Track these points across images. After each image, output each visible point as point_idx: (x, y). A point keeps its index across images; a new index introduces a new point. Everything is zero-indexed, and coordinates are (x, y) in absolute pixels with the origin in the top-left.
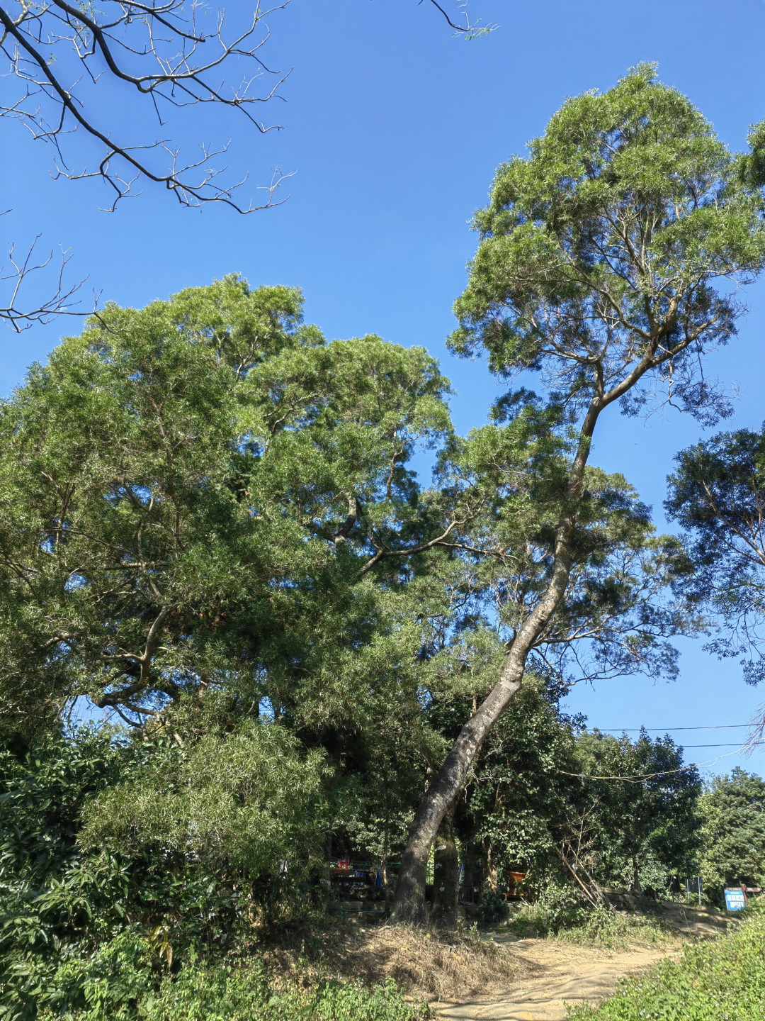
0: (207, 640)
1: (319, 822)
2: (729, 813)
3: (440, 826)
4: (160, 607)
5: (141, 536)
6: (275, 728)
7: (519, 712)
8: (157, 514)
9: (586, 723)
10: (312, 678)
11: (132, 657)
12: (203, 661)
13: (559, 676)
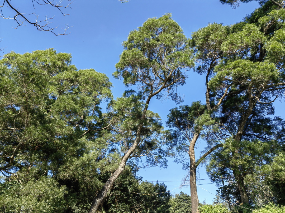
0: (33, 153)
1: (62, 207)
2: (178, 204)
3: (98, 208)
4: (19, 143)
5: (15, 121)
6: (51, 179)
7: (124, 176)
8: (20, 115)
9: (142, 179)
10: (64, 165)
11: (8, 157)
12: (31, 159)
13: (136, 166)
